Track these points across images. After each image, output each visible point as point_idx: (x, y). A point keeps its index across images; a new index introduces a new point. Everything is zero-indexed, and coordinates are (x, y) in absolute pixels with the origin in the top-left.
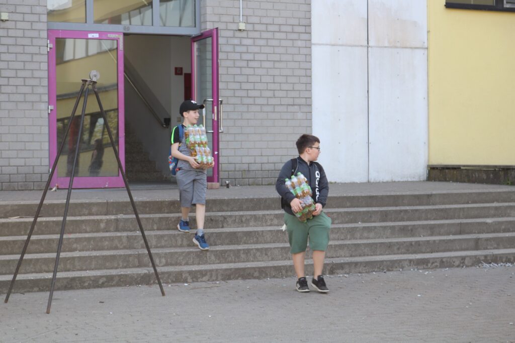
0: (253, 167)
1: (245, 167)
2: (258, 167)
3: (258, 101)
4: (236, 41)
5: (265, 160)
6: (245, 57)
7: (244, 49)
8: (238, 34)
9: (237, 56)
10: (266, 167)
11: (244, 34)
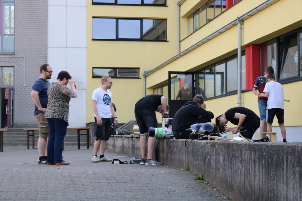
0: (28, 123)
1: (26, 123)
2: (29, 123)
3: (30, 105)
4: (23, 89)
5: (32, 121)
6: (26, 93)
7: (26, 91)
8: (24, 87)
9: (24, 93)
10: (32, 123)
11: (26, 87)
